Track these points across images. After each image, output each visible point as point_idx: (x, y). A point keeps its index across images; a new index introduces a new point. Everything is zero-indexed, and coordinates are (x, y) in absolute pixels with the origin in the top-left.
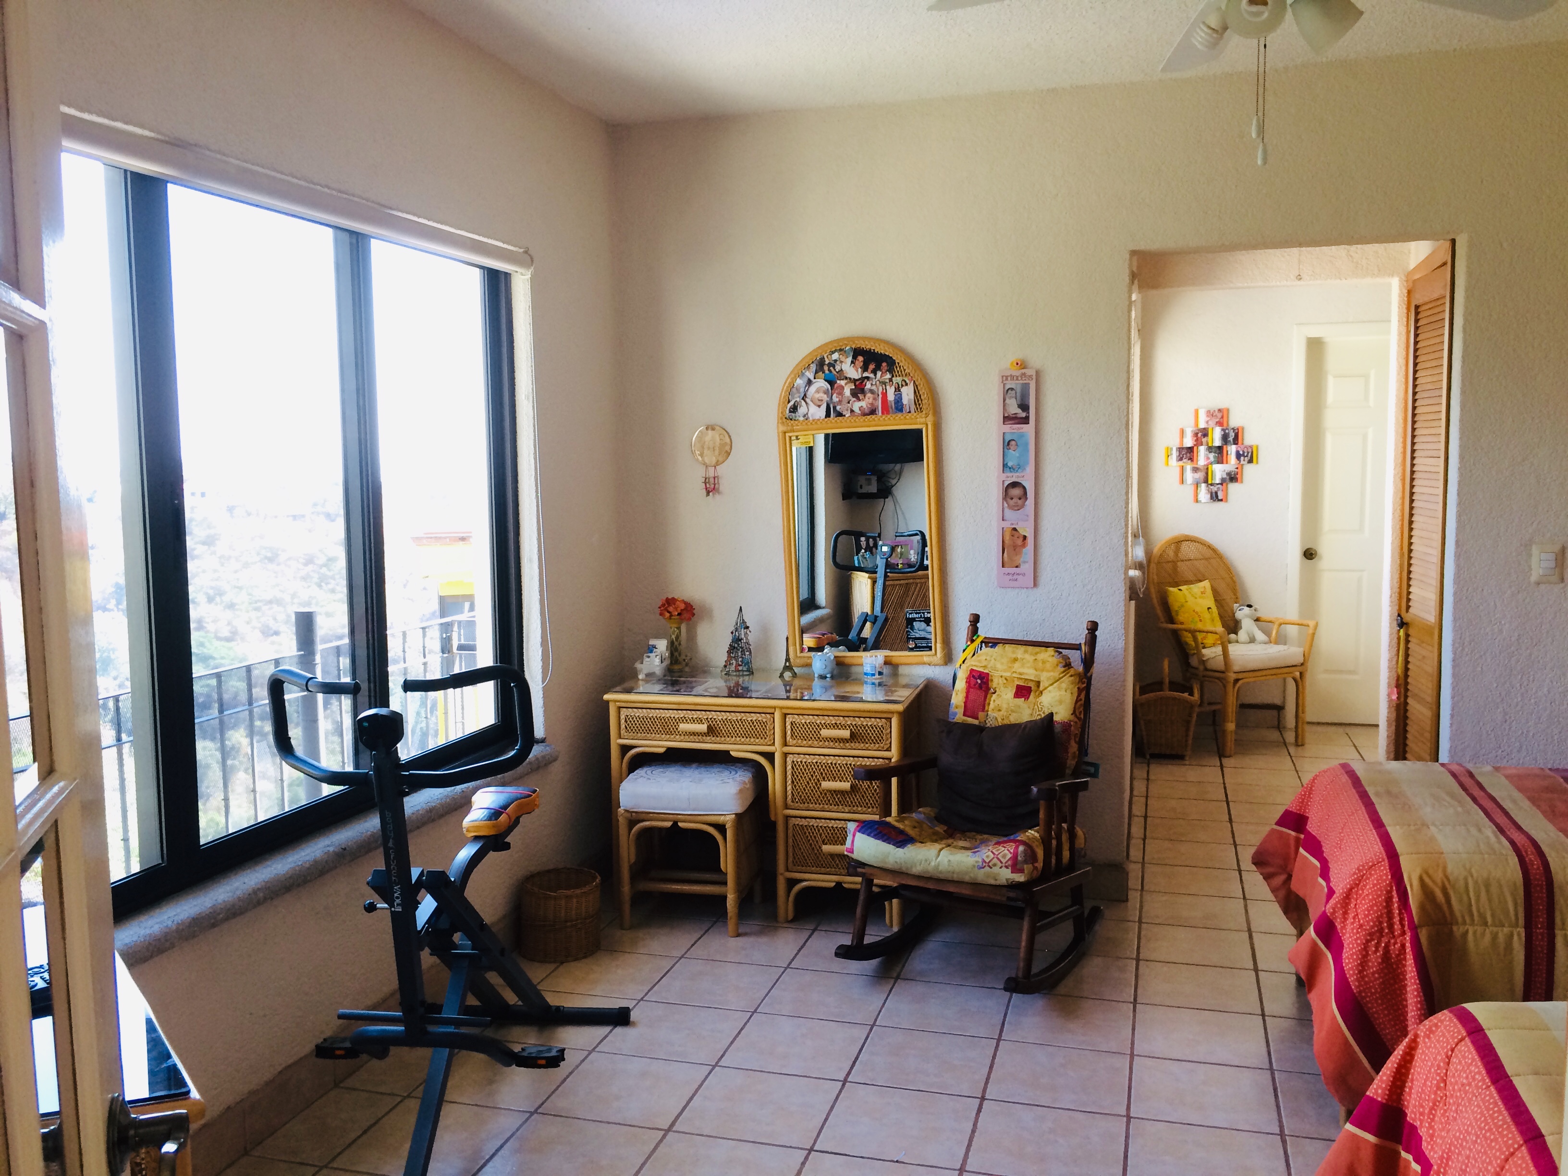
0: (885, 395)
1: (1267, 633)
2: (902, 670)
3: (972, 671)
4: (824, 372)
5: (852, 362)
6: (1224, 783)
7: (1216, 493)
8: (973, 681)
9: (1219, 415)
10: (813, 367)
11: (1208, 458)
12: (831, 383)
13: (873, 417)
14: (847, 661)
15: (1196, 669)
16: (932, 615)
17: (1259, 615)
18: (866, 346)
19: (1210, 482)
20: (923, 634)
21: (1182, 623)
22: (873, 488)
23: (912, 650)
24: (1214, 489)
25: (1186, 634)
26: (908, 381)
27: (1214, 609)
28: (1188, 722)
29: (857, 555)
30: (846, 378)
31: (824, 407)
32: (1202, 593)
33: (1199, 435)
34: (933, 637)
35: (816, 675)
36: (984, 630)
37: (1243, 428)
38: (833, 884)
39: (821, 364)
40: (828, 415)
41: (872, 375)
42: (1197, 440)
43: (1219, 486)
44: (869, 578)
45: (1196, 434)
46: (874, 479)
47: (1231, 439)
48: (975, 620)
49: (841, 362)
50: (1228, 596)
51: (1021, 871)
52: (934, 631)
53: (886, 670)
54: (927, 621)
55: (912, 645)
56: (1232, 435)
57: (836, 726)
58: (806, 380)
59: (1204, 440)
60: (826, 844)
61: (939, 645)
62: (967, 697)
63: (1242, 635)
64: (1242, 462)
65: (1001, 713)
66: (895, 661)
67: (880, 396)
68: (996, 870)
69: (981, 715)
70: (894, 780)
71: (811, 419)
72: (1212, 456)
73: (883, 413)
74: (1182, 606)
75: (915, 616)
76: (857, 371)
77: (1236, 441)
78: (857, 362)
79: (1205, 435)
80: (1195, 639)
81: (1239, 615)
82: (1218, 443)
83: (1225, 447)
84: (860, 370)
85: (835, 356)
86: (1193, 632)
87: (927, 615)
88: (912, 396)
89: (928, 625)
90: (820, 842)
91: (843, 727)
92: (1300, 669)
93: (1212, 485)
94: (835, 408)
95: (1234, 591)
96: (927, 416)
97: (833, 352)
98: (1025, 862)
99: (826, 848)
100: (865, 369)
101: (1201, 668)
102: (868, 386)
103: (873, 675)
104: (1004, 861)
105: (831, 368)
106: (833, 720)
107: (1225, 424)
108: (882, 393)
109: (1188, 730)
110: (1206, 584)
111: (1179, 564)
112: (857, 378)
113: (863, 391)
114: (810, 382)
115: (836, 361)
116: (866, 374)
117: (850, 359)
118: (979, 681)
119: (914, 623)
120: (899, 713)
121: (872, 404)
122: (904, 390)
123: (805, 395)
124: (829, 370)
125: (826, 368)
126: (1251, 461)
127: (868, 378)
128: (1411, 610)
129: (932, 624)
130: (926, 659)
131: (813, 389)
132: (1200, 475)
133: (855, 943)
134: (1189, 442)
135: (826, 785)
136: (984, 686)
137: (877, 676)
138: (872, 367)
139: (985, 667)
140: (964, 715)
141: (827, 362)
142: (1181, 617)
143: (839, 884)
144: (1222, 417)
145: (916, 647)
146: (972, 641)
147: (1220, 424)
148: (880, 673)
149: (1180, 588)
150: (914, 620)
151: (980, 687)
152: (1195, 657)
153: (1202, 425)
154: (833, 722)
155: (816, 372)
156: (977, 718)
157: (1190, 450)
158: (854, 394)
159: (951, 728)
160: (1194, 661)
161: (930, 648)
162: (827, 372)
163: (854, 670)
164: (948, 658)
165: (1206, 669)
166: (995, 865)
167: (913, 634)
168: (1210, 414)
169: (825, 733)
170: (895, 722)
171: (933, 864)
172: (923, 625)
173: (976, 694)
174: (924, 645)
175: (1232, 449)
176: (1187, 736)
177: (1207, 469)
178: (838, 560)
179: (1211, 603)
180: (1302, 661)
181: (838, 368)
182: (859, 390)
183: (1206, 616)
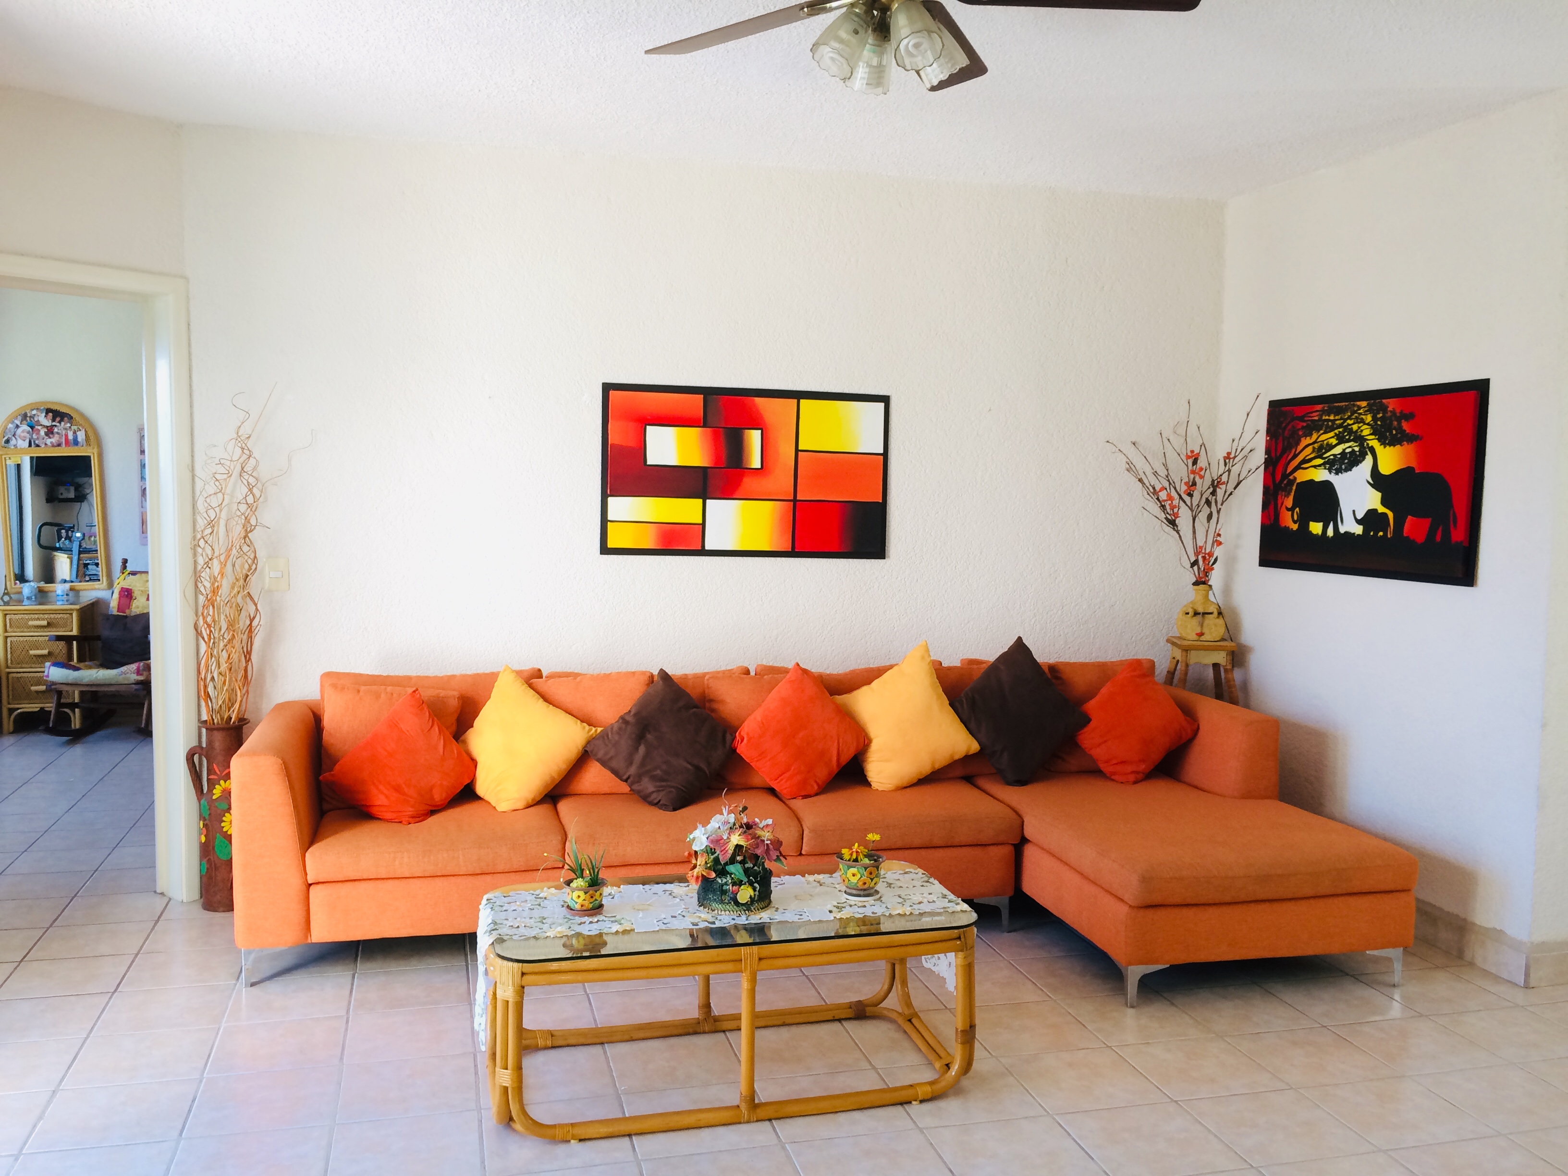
0: (66, 436)
2: (81, 593)
3: (122, 588)
4: (27, 421)
5: (45, 416)
8: (123, 593)
10: (20, 418)
12: (32, 427)
13: (60, 448)
14: (46, 589)
16: (99, 561)
18: (54, 407)
20: (94, 572)
22: (72, 495)
23: (88, 581)
26: (81, 428)
29: (58, 542)
30: (41, 425)
31: (28, 441)
34: (100, 574)
35: (25, 597)
36: (130, 567)
38: (39, 709)
39: (25, 416)
40: (30, 445)
41: (58, 424)
44: (68, 557)
46: (72, 489)
48: (125, 561)
49: (38, 416)
51: (141, 675)
52: (101, 571)
53: (71, 594)
54: (97, 565)
55: (87, 578)
57: (38, 619)
58: (15, 425)
61: (105, 579)
62: (119, 602)
65: (139, 609)
66: (77, 588)
67: (64, 436)
68: (128, 675)
69: (127, 611)
70: (75, 643)
71: (19, 448)
73: (66, 446)
75: (88, 562)
76: (48, 421)
78: (48, 416)
84: (50, 421)
85: (34, 412)
87: (96, 561)
88: (84, 437)
89: (98, 567)
90: (30, 685)
91: (43, 619)
94: (34, 442)
96: (93, 448)
97: (33, 410)
98: (144, 670)
99: (33, 688)
100: (54, 420)
102: (56, 430)
103: (62, 596)
104: (132, 670)
105: (32, 419)
106: (36, 616)
108: (65, 435)
112: (48, 425)
113: (52, 433)
114: (17, 427)
115: (35, 415)
116: (54, 424)
117: (44, 414)
118: (126, 593)
119: (89, 566)
120: (77, 610)
121: (58, 441)
122: (78, 433)
123: (15, 434)
124: (30, 420)
125: (28, 419)
127: (56, 426)
129: (100, 566)
130: (96, 587)
131: (19, 431)
135: (32, 652)
136: (129, 596)
137: (65, 596)
138: (58, 419)
139: (130, 586)
140: (118, 612)
141: (29, 415)
143: (42, 709)
145: (90, 580)
146: (123, 573)
148: (67, 595)
150: (88, 564)
151: (127, 596)
154: (37, 617)
155: (22, 421)
156: (125, 613)
158: (47, 434)
159: (109, 617)
161: (99, 580)
162: (29, 421)
163: (50, 594)
164: (111, 585)
166: (128, 673)
167: (88, 573)
169: (31, 623)
170: (75, 615)
171: (94, 676)
172: (94, 567)
173: (124, 600)
174: (95, 578)
178: (41, 542)
181: (36, 419)
182: (50, 431)
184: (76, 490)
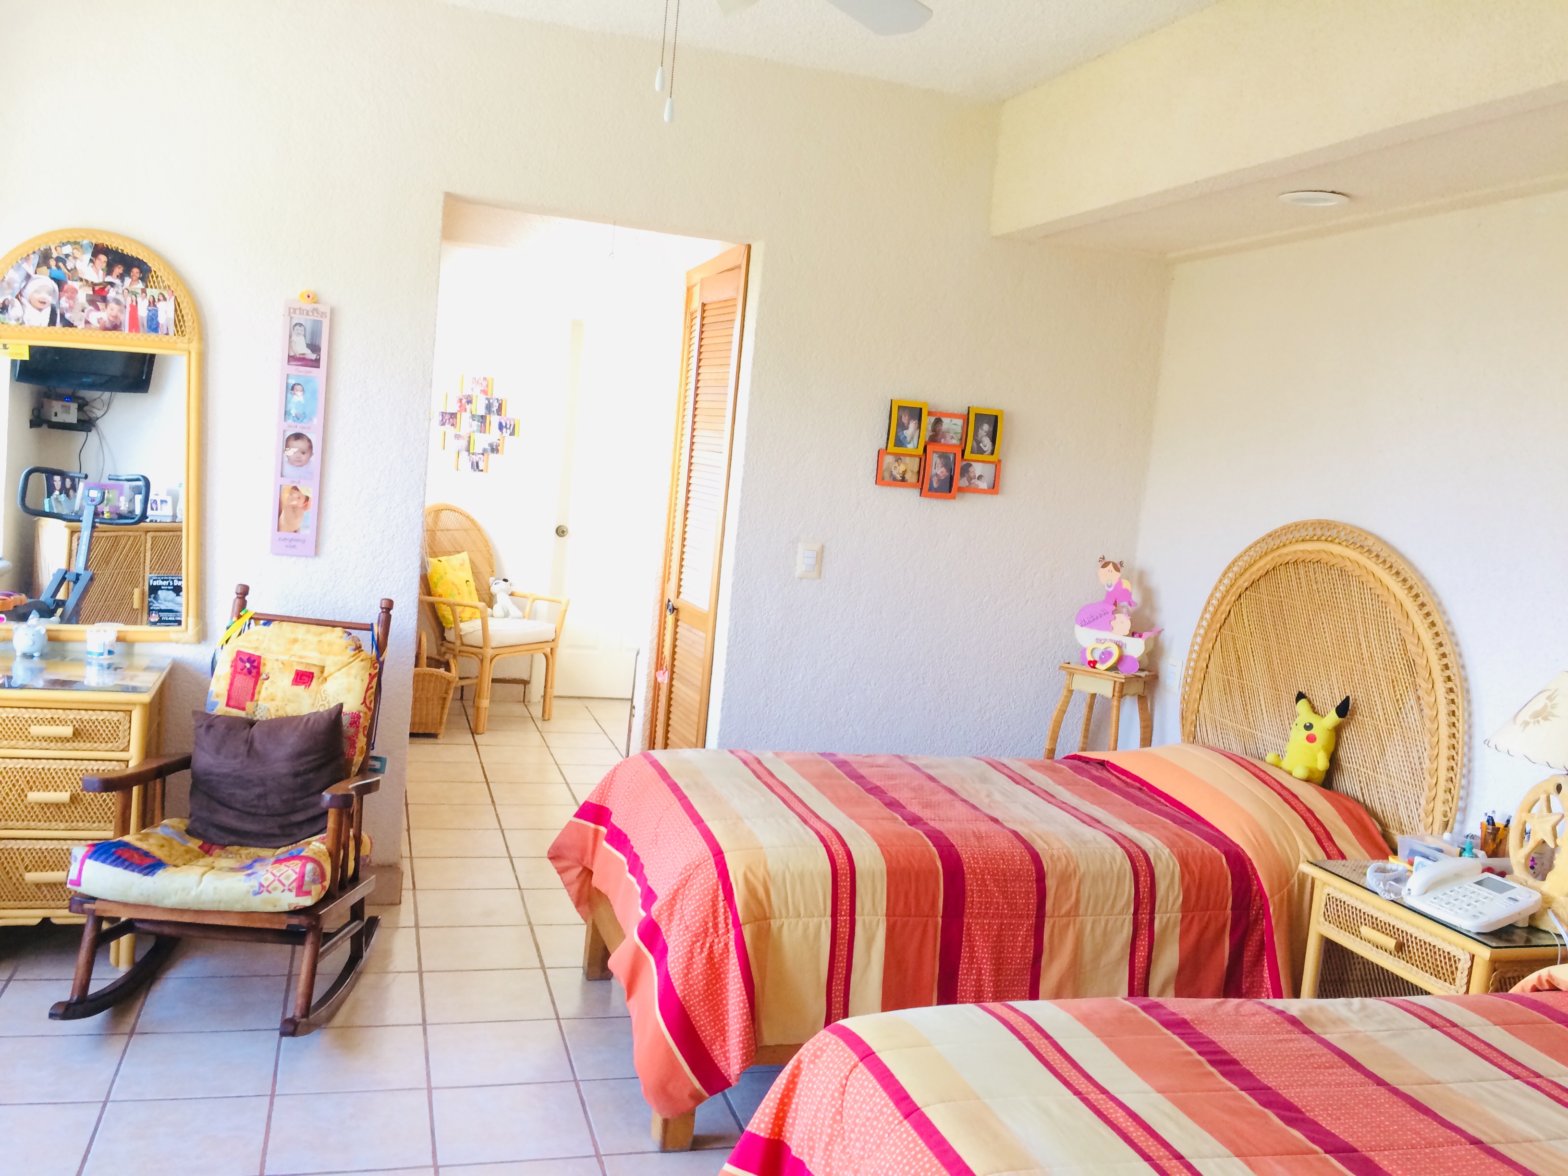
0: (134, 309)
1: (521, 608)
2: (138, 648)
3: (239, 653)
4: (49, 267)
5: (91, 261)
6: (481, 763)
7: (477, 463)
8: (240, 665)
9: (485, 384)
10: (35, 259)
11: (471, 426)
12: (60, 283)
13: (117, 333)
14: (63, 636)
15: (454, 643)
16: (183, 584)
17: (514, 589)
18: (113, 243)
19: (471, 451)
20: (170, 606)
21: (440, 596)
22: (72, 417)
23: (155, 623)
24: (475, 458)
25: (444, 607)
26: (166, 296)
27: (472, 583)
28: (444, 699)
29: (49, 496)
30: (81, 280)
31: (47, 311)
32: (462, 565)
33: (464, 401)
34: (183, 610)
35: (19, 653)
36: (254, 605)
38: (39, 920)
39: (45, 258)
40: (52, 322)
41: (117, 281)
42: (460, 406)
43: (481, 456)
45: (461, 400)
46: (74, 406)
47: (495, 409)
48: (244, 592)
49: (75, 258)
50: (484, 569)
51: (308, 893)
52: (185, 603)
53: (119, 648)
54: (177, 590)
55: (155, 618)
56: (496, 405)
57: (52, 721)
58: (24, 275)
59: (468, 407)
60: (30, 871)
61: (192, 621)
62: (231, 684)
63: (497, 609)
64: (504, 434)
65: (274, 703)
66: (130, 637)
67: (128, 309)
68: (276, 894)
69: (249, 705)
70: (135, 790)
71: (27, 324)
72: (476, 424)
73: (130, 330)
74: (442, 577)
75: (159, 583)
76: (97, 273)
77: (499, 411)
78: (97, 262)
79: (469, 402)
80: (454, 613)
81: (494, 589)
82: (482, 411)
83: (488, 416)
84: (101, 272)
85: (67, 249)
86: (452, 606)
87: (176, 583)
88: (172, 315)
89: (178, 595)
90: (22, 869)
91: (64, 722)
92: (551, 645)
93: (473, 454)
94: (62, 316)
95: (491, 565)
96: (190, 341)
97: (64, 244)
98: (314, 882)
99: (32, 877)
100: (109, 271)
101: (458, 643)
102: (112, 294)
103: (102, 654)
104: (287, 883)
105: (61, 264)
106: (48, 714)
107: (489, 393)
108: (131, 306)
109: (443, 708)
110: (464, 555)
111: (438, 533)
112: (96, 281)
113: (104, 300)
114: (28, 277)
115: (67, 256)
116: (109, 279)
117: (88, 256)
118: (248, 665)
119: (160, 592)
120: (144, 705)
121: (116, 317)
122: (160, 305)
123: (20, 293)
124: (58, 267)
125: (53, 263)
126: (512, 434)
127: (112, 284)
128: (681, 596)
129: (183, 593)
130: (173, 636)
131: (32, 286)
132: (463, 443)
133: (75, 998)
134: (454, 408)
135: (34, 796)
136: (254, 671)
137: (106, 656)
138: (118, 270)
139: (256, 648)
140: (228, 705)
141: (55, 255)
142: (440, 590)
143: (46, 921)
144: (487, 386)
145: (161, 621)
146: (239, 617)
147: (485, 392)
148: (110, 652)
149: (440, 558)
150: (159, 588)
151: (250, 672)
152: (453, 631)
153: (467, 392)
154: (49, 716)
155: (38, 266)
156: (244, 709)
157: (453, 416)
158: (92, 302)
159: (209, 722)
160: (450, 635)
161: (179, 623)
162: (54, 267)
163: (71, 647)
164: (202, 636)
165: (463, 644)
166: (275, 889)
167: (156, 605)
168: (476, 381)
169: (36, 730)
170: (137, 717)
171: (193, 893)
172: (172, 594)
173: (244, 681)
174: (170, 618)
175: (494, 419)
176: (442, 713)
177: (470, 437)
178: (27, 503)
179: (468, 575)
180: (553, 637)
181: (70, 265)
182: (99, 295)
183: (464, 588)
184: (80, 408)
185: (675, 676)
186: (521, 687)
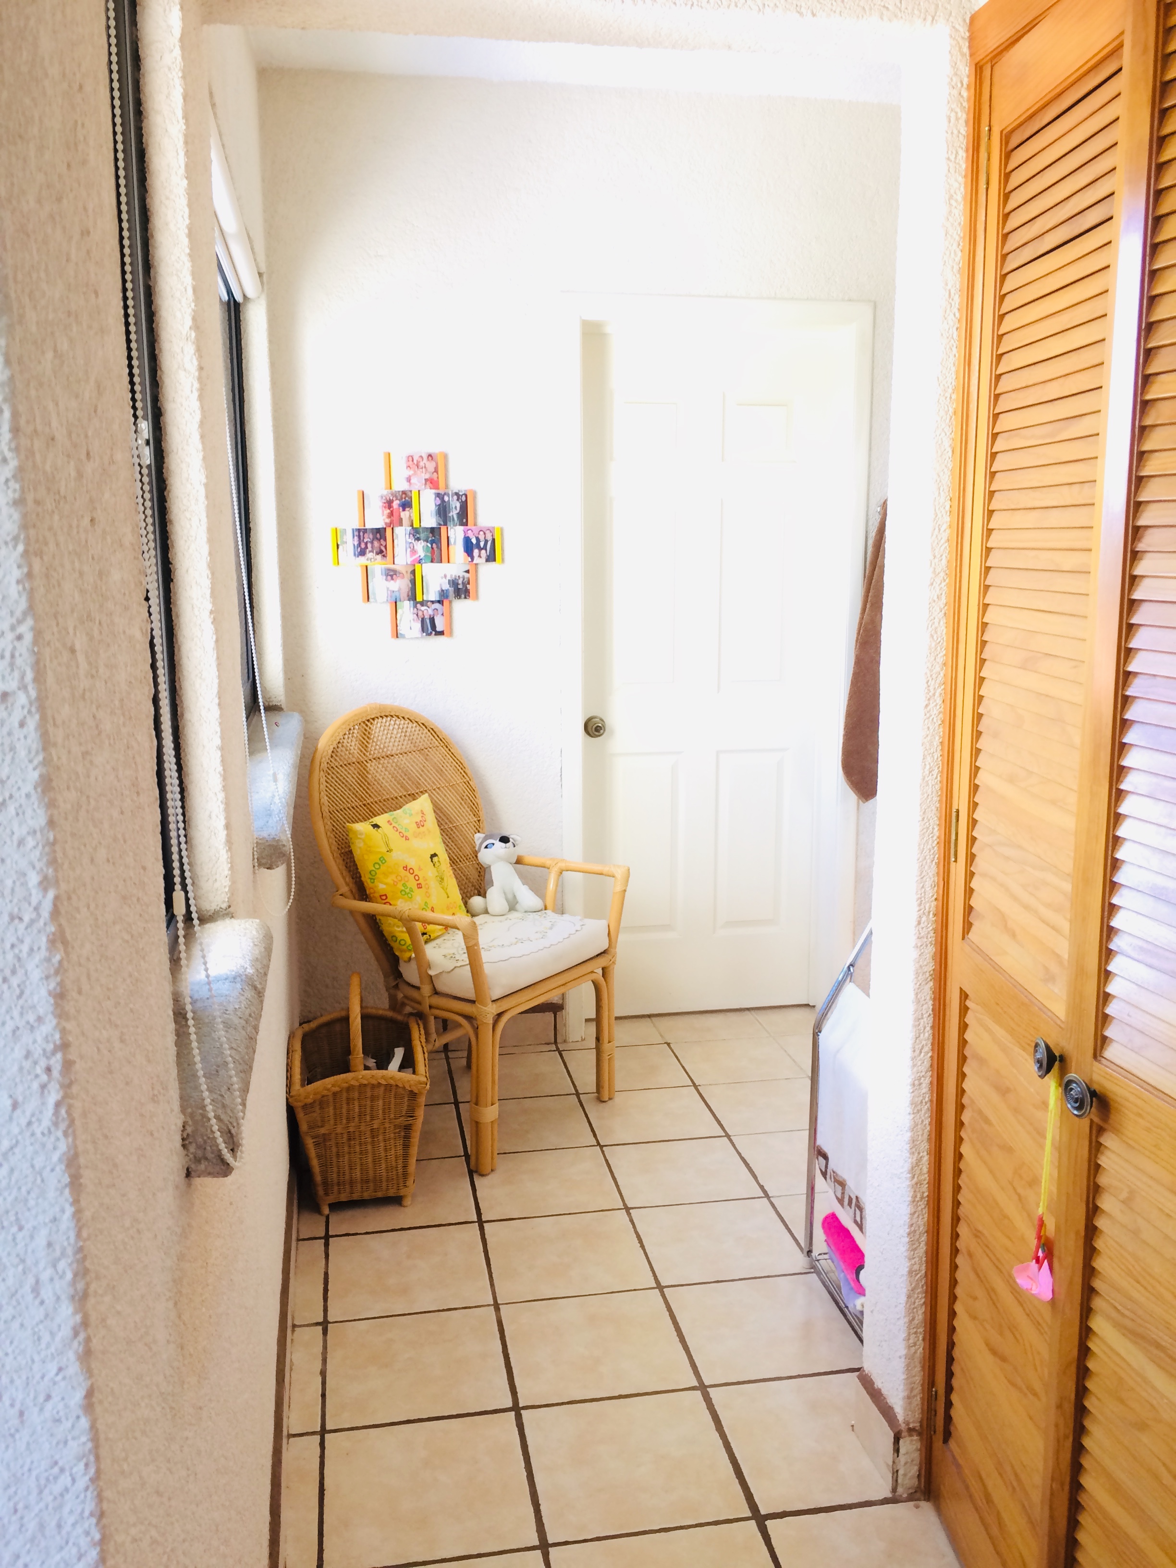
1: (538, 889)
7: (432, 620)
9: (431, 466)
11: (414, 552)
15: (418, 988)
17: (520, 851)
19: (419, 598)
21: (384, 898)
24: (428, 611)
25: (391, 921)
27: (443, 857)
28: (408, 1128)
32: (419, 825)
33: (396, 504)
37: (474, 494)
42: (391, 515)
43: (437, 606)
45: (389, 504)
47: (454, 514)
50: (462, 818)
56: (455, 506)
59: (405, 515)
63: (495, 897)
64: (477, 560)
72: (421, 547)
74: (383, 860)
77: (463, 517)
79: (406, 505)
80: (411, 932)
81: (485, 856)
82: (430, 521)
83: (443, 529)
86: (408, 922)
92: (602, 962)
93: (422, 603)
95: (475, 810)
101: (426, 990)
107: (442, 484)
109: (406, 1146)
110: (423, 803)
111: (371, 766)
126: (491, 558)
128: (1110, 1052)
132: (400, 585)
134: (376, 519)
142: (381, 886)
144: (436, 471)
147: (432, 483)
149: (377, 820)
152: (413, 965)
153: (400, 485)
157: (379, 533)
160: (410, 973)
165: (436, 992)
168: (413, 462)
175: (456, 534)
176: (406, 1156)
177: (413, 572)
179: (434, 842)
180: (605, 946)
183: (429, 873)
185: (1097, 1303)
186: (549, 1016)
